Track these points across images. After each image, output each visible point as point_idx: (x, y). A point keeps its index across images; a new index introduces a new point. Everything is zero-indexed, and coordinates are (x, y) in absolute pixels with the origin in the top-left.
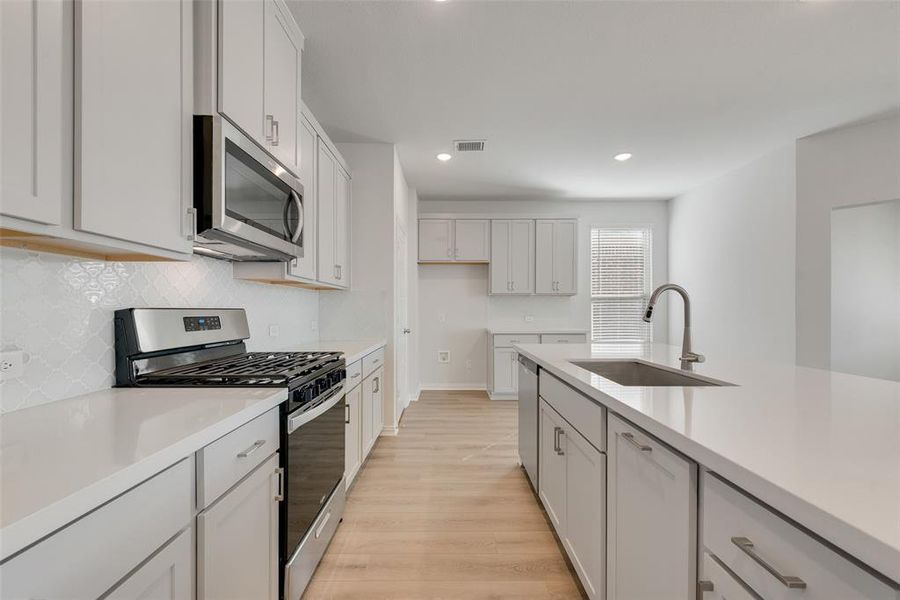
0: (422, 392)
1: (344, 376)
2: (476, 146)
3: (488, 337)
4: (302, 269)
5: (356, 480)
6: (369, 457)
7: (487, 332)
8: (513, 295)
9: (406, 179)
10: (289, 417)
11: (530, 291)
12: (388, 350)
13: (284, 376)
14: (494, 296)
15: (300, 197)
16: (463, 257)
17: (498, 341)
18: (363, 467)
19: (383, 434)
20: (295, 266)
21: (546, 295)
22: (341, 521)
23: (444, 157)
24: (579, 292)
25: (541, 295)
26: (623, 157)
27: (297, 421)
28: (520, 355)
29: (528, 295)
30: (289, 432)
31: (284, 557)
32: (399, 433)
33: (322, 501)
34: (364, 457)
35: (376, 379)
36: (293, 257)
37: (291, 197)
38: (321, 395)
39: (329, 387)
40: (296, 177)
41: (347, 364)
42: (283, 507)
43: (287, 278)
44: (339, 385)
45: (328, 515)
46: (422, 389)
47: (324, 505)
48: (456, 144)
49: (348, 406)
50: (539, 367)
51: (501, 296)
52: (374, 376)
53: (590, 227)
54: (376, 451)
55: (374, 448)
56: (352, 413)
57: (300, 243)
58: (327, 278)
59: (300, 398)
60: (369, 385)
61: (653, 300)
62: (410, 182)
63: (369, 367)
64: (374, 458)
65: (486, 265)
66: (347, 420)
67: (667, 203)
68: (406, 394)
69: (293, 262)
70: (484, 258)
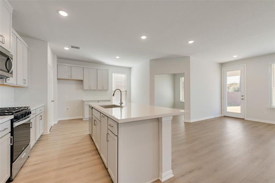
0: (59, 121)
1: (31, 113)
2: (77, 48)
3: (83, 102)
4: (11, 81)
5: (33, 147)
6: (38, 141)
7: (82, 101)
8: (90, 90)
9: (52, 52)
10: (14, 123)
11: (96, 89)
12: (46, 107)
13: (12, 112)
14: (85, 90)
15: (12, 59)
16: (73, 78)
17: (86, 103)
18: (36, 143)
19: (43, 134)
20: (9, 80)
21: (100, 90)
22: (29, 157)
23: (67, 49)
24: (109, 89)
25: (99, 90)
26: (118, 57)
27: (16, 124)
28: (89, 106)
29: (95, 90)
30: (14, 127)
31: (12, 161)
32: (50, 133)
33: (23, 149)
34: (37, 140)
35: (41, 116)
36: (8, 77)
37: (8, 59)
38: (24, 118)
39: (26, 116)
40: (9, 52)
41: (31, 110)
42: (12, 147)
43: (5, 83)
44: (28, 116)
45: (25, 153)
46: (58, 120)
47: (24, 150)
48: (70, 46)
49: (31, 123)
50: (92, 108)
51: (87, 90)
52: (41, 115)
53: (112, 73)
54: (41, 139)
55: (40, 138)
56: (33, 125)
57: (12, 73)
58: (20, 83)
59: (17, 118)
60: (38, 118)
61: (115, 92)
62: (53, 53)
63: (38, 112)
64: (40, 141)
65: (82, 81)
66: (31, 127)
67: (130, 68)
68: (52, 121)
69: (8, 79)
70: (82, 79)
